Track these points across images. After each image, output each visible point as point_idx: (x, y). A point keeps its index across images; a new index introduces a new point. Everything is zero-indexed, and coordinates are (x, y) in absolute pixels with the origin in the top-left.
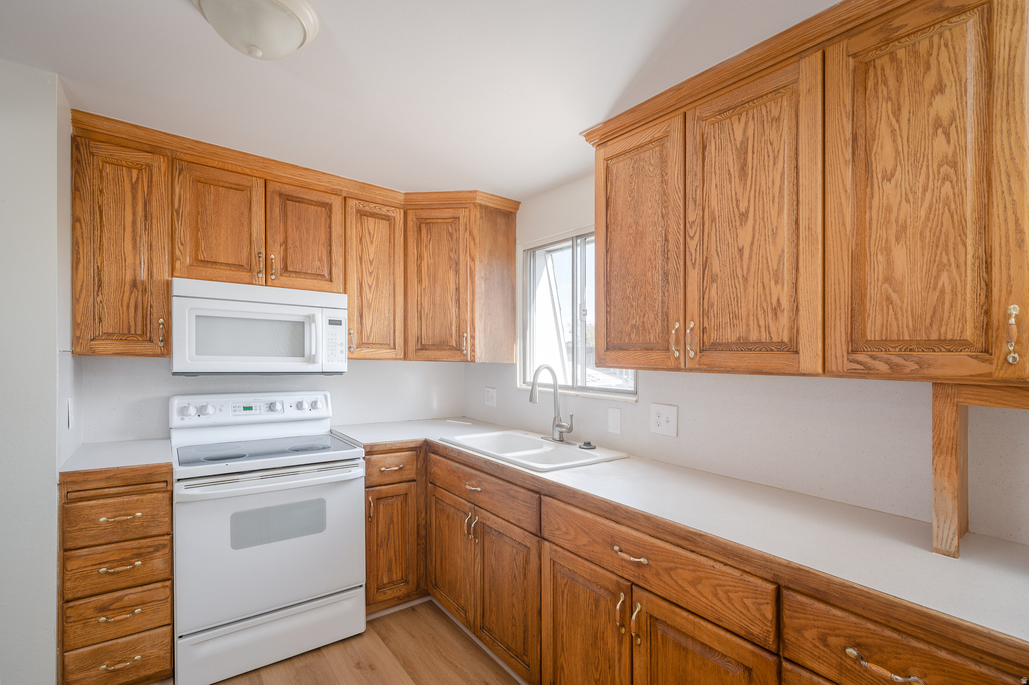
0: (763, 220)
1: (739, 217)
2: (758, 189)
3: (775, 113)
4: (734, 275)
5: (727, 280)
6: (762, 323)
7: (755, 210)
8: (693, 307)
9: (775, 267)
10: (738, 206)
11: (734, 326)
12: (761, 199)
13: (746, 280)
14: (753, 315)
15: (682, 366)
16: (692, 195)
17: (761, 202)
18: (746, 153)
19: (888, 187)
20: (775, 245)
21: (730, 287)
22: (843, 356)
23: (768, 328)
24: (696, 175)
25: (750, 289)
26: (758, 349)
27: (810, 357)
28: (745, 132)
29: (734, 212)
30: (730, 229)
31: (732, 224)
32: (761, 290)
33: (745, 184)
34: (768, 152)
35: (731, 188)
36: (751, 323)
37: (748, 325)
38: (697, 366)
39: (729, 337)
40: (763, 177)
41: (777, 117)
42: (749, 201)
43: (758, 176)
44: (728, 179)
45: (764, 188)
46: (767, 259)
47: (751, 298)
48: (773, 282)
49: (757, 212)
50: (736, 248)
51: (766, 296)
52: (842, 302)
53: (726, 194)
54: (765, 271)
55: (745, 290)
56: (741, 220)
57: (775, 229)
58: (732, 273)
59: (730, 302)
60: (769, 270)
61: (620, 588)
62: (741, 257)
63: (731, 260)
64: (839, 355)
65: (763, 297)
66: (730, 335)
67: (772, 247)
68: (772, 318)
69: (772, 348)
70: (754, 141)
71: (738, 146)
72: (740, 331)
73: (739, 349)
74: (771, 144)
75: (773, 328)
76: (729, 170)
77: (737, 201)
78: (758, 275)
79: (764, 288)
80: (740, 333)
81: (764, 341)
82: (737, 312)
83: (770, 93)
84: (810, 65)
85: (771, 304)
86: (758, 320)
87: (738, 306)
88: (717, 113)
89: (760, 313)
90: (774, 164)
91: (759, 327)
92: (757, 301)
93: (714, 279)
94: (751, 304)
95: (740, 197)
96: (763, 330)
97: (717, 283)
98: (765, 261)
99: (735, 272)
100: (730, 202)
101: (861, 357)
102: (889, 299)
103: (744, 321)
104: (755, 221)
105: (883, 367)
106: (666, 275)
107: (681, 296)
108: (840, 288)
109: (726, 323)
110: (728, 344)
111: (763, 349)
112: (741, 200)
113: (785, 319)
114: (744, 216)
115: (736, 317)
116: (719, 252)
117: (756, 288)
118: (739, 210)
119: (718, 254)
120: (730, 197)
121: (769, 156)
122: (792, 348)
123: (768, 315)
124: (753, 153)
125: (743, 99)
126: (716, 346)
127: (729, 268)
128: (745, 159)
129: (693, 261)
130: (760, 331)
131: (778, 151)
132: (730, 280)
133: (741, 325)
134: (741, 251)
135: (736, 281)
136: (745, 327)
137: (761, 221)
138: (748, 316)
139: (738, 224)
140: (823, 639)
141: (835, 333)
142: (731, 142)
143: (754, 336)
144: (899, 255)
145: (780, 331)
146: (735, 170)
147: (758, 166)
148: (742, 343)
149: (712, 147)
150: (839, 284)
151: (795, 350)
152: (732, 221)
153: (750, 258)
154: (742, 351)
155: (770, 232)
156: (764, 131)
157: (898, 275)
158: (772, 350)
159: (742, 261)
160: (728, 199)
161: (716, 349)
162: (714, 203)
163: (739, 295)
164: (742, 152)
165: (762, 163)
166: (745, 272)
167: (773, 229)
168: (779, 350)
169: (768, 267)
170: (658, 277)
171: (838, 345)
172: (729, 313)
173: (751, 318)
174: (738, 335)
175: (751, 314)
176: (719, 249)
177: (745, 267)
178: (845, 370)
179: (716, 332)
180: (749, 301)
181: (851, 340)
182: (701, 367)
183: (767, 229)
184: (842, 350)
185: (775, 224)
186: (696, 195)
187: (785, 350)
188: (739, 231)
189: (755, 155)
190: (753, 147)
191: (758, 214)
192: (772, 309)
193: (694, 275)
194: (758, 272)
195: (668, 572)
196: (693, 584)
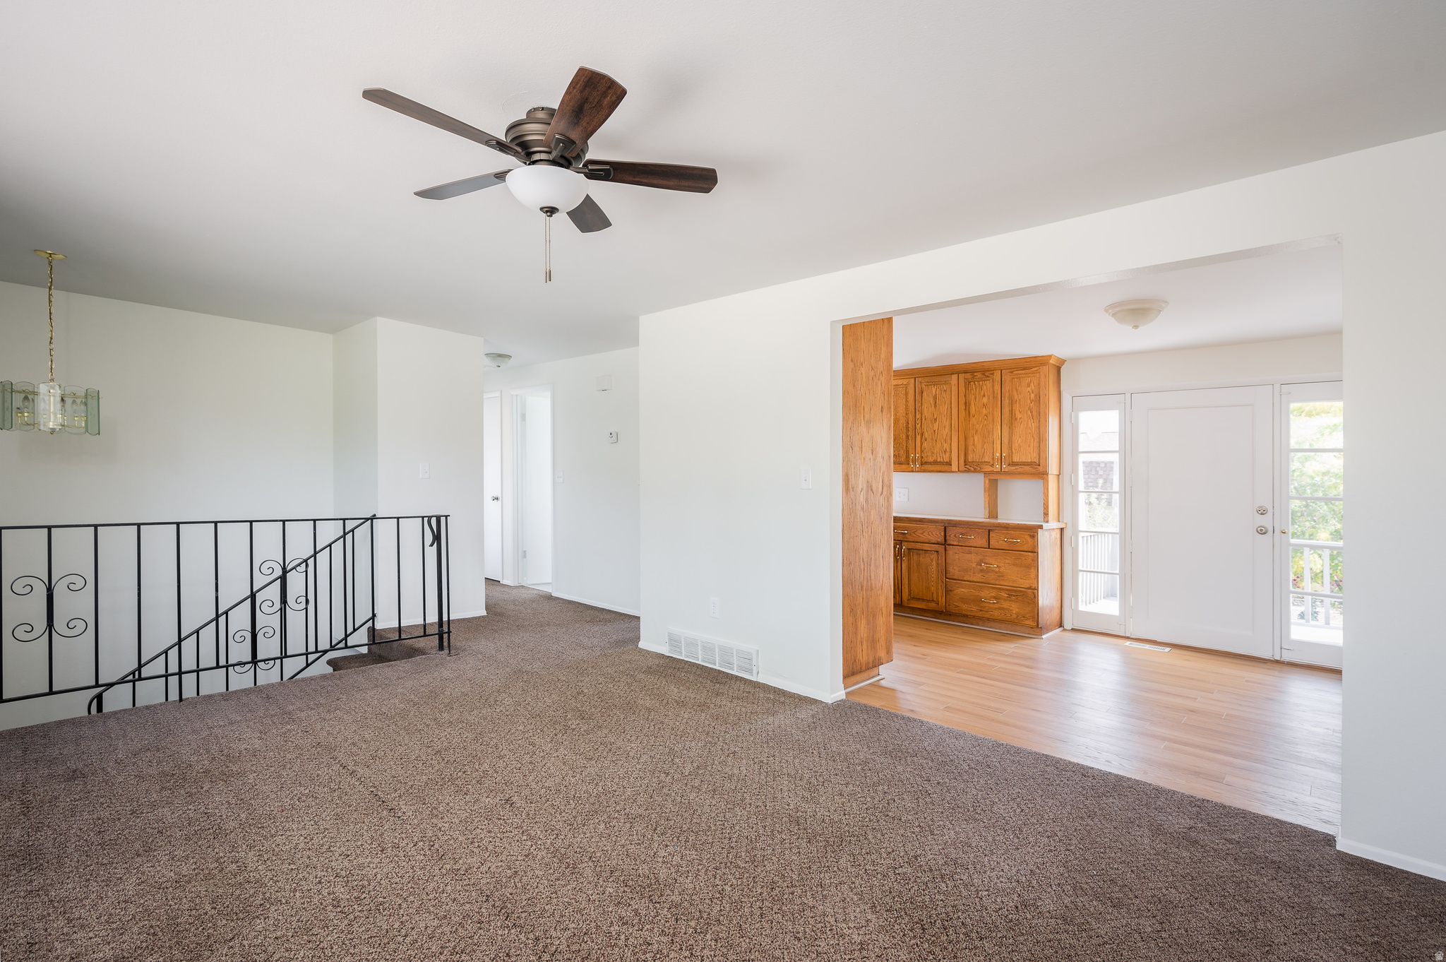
0: (942, 422)
1: (934, 420)
2: (939, 412)
3: (946, 388)
4: (932, 439)
5: (929, 441)
7: (939, 418)
8: (918, 449)
9: (945, 438)
11: (932, 456)
13: (936, 441)
15: (914, 470)
17: (941, 415)
19: (974, 419)
20: (945, 431)
21: (930, 443)
24: (919, 402)
26: (939, 464)
27: (954, 467)
28: (935, 391)
29: (932, 418)
30: (931, 423)
33: (935, 409)
35: (930, 409)
37: (937, 456)
38: (919, 470)
40: (942, 408)
41: (944, 390)
42: (937, 415)
43: (940, 407)
44: (929, 406)
45: (942, 412)
46: (942, 435)
48: (943, 443)
50: (933, 430)
52: (962, 450)
54: (942, 439)
57: (945, 426)
59: (930, 448)
62: (935, 433)
63: (931, 434)
64: (962, 466)
65: (941, 447)
66: (931, 460)
67: (943, 431)
68: (943, 454)
70: (938, 395)
71: (933, 395)
72: (935, 458)
74: (943, 398)
75: (943, 457)
76: (930, 403)
78: (940, 440)
79: (941, 444)
81: (942, 461)
83: (943, 381)
84: (955, 377)
85: (943, 450)
86: (939, 454)
87: (933, 449)
88: (926, 383)
89: (940, 452)
90: (945, 405)
92: (939, 448)
93: (926, 439)
95: (934, 413)
100: (931, 414)
101: (967, 466)
103: (935, 454)
104: (939, 422)
105: (972, 469)
106: (907, 436)
107: (914, 444)
109: (929, 455)
110: (929, 463)
111: (941, 464)
113: (947, 455)
114: (936, 420)
115: (932, 453)
117: (938, 444)
118: (934, 417)
119: (926, 431)
120: (931, 412)
121: (942, 401)
122: (949, 464)
124: (938, 399)
126: (926, 463)
127: (929, 436)
128: (935, 400)
129: (919, 432)
130: (940, 458)
131: (945, 400)
132: (931, 441)
133: (934, 456)
134: (935, 431)
139: (934, 422)
140: (955, 536)
141: (961, 460)
142: (930, 394)
143: (938, 460)
144: (976, 438)
145: (946, 459)
146: (932, 403)
147: (939, 403)
148: (934, 462)
149: (925, 394)
150: (961, 446)
152: (932, 421)
153: (938, 434)
154: (934, 465)
156: (941, 393)
158: (943, 465)
162: (926, 413)
163: (933, 446)
164: (935, 398)
165: (941, 403)
166: (936, 439)
168: (945, 464)
169: (943, 437)
170: (904, 437)
171: (961, 463)
172: (930, 451)
173: (937, 454)
174: (933, 460)
175: (937, 452)
176: (927, 429)
177: (936, 437)
178: (963, 470)
179: (926, 458)
180: (936, 448)
181: (965, 462)
182: (921, 470)
183: (943, 425)
184: (963, 464)
185: (945, 424)
186: (920, 409)
187: (947, 464)
188: (934, 424)
190: (938, 397)
191: (940, 420)
193: (918, 438)
195: (914, 533)
196: (922, 534)
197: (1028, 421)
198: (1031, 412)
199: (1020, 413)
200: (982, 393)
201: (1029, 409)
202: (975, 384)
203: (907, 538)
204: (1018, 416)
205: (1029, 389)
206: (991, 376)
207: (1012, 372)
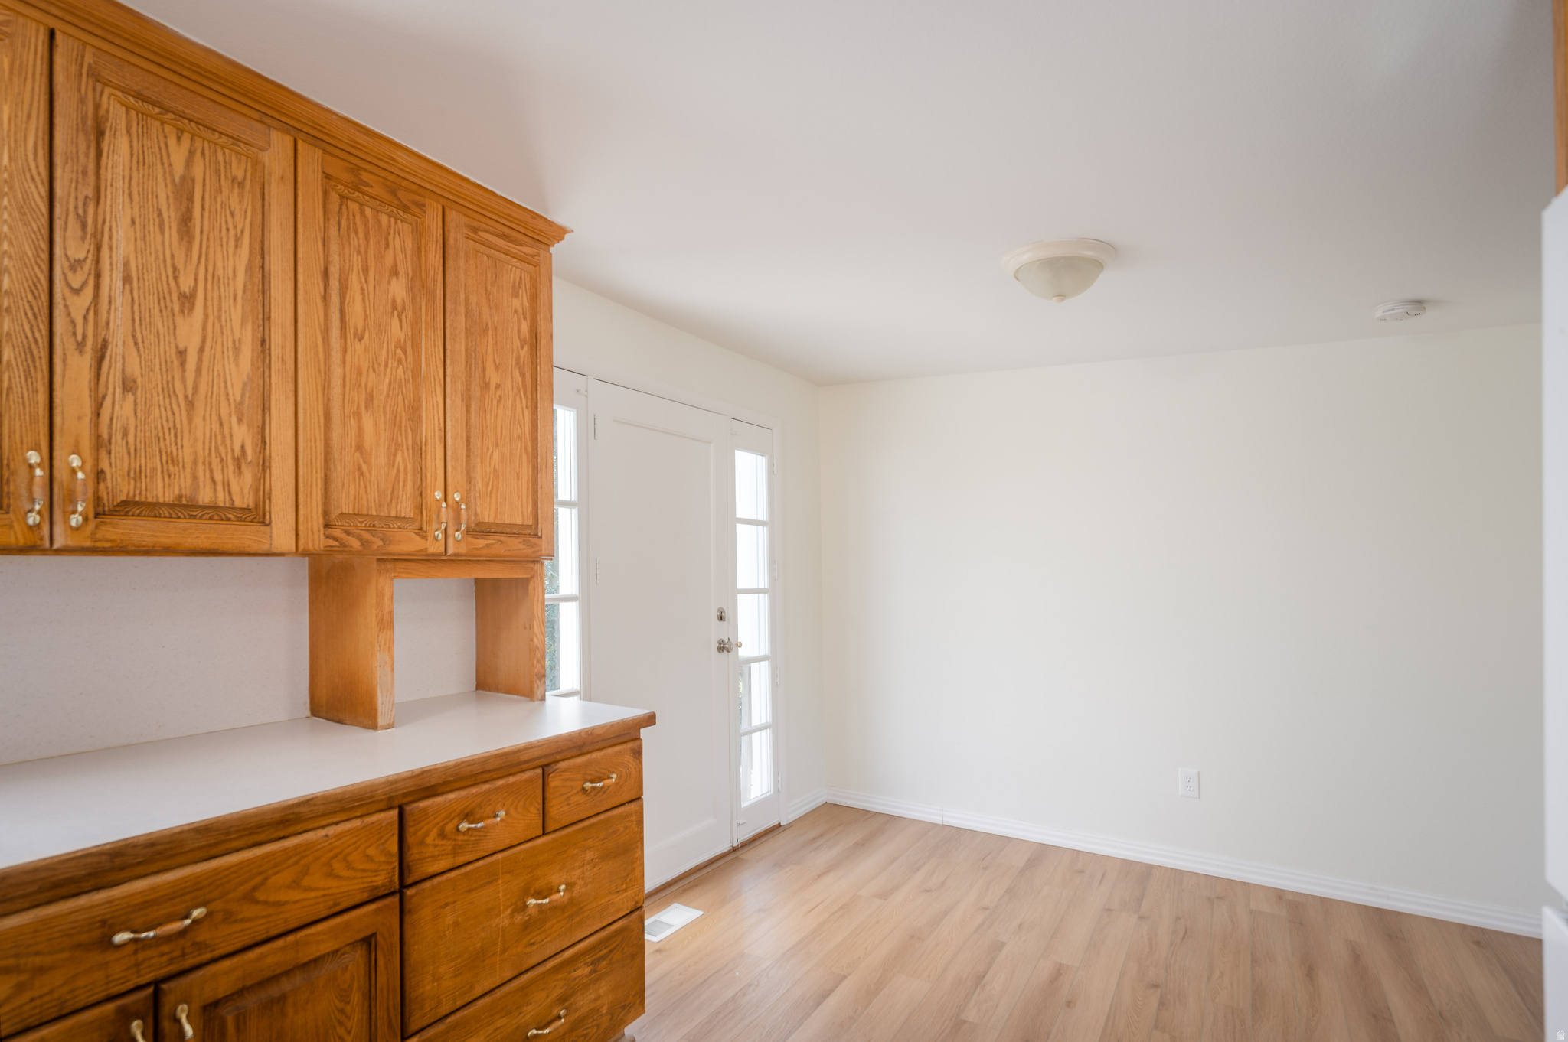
0: (220, 321)
1: (179, 299)
2: (211, 269)
3: (239, 174)
4: (169, 391)
5: (155, 394)
6: (218, 477)
7: (205, 299)
8: (67, 428)
9: (238, 399)
10: (176, 278)
11: (169, 476)
12: (216, 288)
13: (191, 404)
14: (204, 463)
15: (47, 544)
16: (76, 208)
17: (216, 294)
18: (191, 199)
20: (237, 365)
21: (163, 409)
22: (319, 531)
23: (227, 486)
24: (84, 173)
25: (198, 421)
26: (207, 516)
27: (281, 533)
28: (189, 163)
29: (168, 284)
30: (161, 311)
31: (165, 303)
32: (216, 426)
33: (189, 249)
34: (226, 222)
35: (163, 242)
36: (200, 474)
37: (195, 478)
38: (88, 544)
39: (160, 494)
40: (219, 256)
41: (240, 178)
42: (196, 280)
43: (211, 250)
44: (157, 223)
45: (220, 272)
46: (225, 382)
47: (200, 435)
48: (234, 419)
49: (209, 303)
50: (173, 346)
51: (224, 437)
52: (319, 465)
53: (153, 247)
54: (223, 399)
55: (190, 420)
56: (182, 306)
57: (237, 343)
58: (165, 386)
59: (161, 435)
60: (228, 400)
61: (126, 1016)
62: (183, 364)
63: (163, 363)
64: (316, 529)
65: (219, 437)
66: (161, 491)
67: (233, 366)
68: (234, 472)
69: (230, 516)
70: (204, 191)
71: (177, 180)
72: (182, 485)
73: (174, 515)
74: (232, 214)
75: (235, 488)
76: (159, 210)
77: (175, 269)
78: (211, 403)
79: (221, 424)
80: (180, 489)
81: (221, 504)
82: (175, 454)
83: (227, 135)
85: (233, 451)
86: (211, 471)
87: (176, 444)
88: (132, 93)
89: (215, 461)
90: (236, 246)
91: (214, 482)
92: (210, 442)
93: (128, 386)
94: (200, 446)
95: (180, 266)
96: (220, 487)
97: (134, 394)
98: (222, 385)
99: (170, 385)
100: (162, 266)
101: (336, 532)
102: (360, 469)
103: (188, 470)
104: (206, 316)
108: (316, 447)
109: (154, 469)
110: (156, 505)
111: (216, 517)
112: (182, 272)
113: (248, 477)
114: (187, 300)
115: (174, 461)
116: (140, 341)
117: (208, 422)
118: (178, 286)
119: (136, 344)
120: (161, 256)
121: (228, 230)
122: (257, 515)
123: (227, 467)
124: (203, 209)
125: (187, 111)
127: (159, 376)
128: (189, 210)
129: (79, 338)
130: (215, 490)
131: (242, 232)
132: (161, 397)
133: (182, 476)
134: (182, 354)
135: (174, 401)
136: (189, 481)
137: (216, 321)
138: (195, 462)
139: (177, 308)
141: (311, 501)
142: (162, 164)
143: (205, 497)
145: (242, 494)
146: (171, 217)
147: (211, 234)
148: (184, 506)
149: (121, 145)
150: (315, 443)
151: (261, 520)
152: (164, 298)
153: (198, 371)
154: (179, 517)
155: (230, 344)
156: (220, 186)
157: (367, 445)
158: (229, 519)
159: (184, 371)
160: (157, 258)
161: (127, 512)
163: (178, 426)
164: (184, 191)
165: (217, 233)
166: (190, 392)
167: (234, 341)
168: (239, 520)
169: (228, 394)
171: (315, 517)
172: (160, 452)
173: (200, 467)
174: (177, 492)
175: (201, 460)
176: (139, 336)
177: (190, 384)
178: (322, 548)
179: (132, 482)
180: (196, 440)
181: (327, 514)
182: (98, 544)
183: (225, 336)
184: (318, 523)
185: (237, 335)
186: (85, 212)
187: (248, 519)
188: (179, 320)
189: (206, 214)
190: (203, 199)
191: (210, 307)
192: (233, 458)
194: (211, 397)
195: (249, 898)
196: (295, 884)
197: (514, 401)
198: (522, 375)
199: (497, 368)
200: (389, 261)
201: (517, 364)
202: (362, 213)
203: (199, 946)
204: (494, 378)
205: (516, 303)
206: (416, 210)
207: (475, 230)
